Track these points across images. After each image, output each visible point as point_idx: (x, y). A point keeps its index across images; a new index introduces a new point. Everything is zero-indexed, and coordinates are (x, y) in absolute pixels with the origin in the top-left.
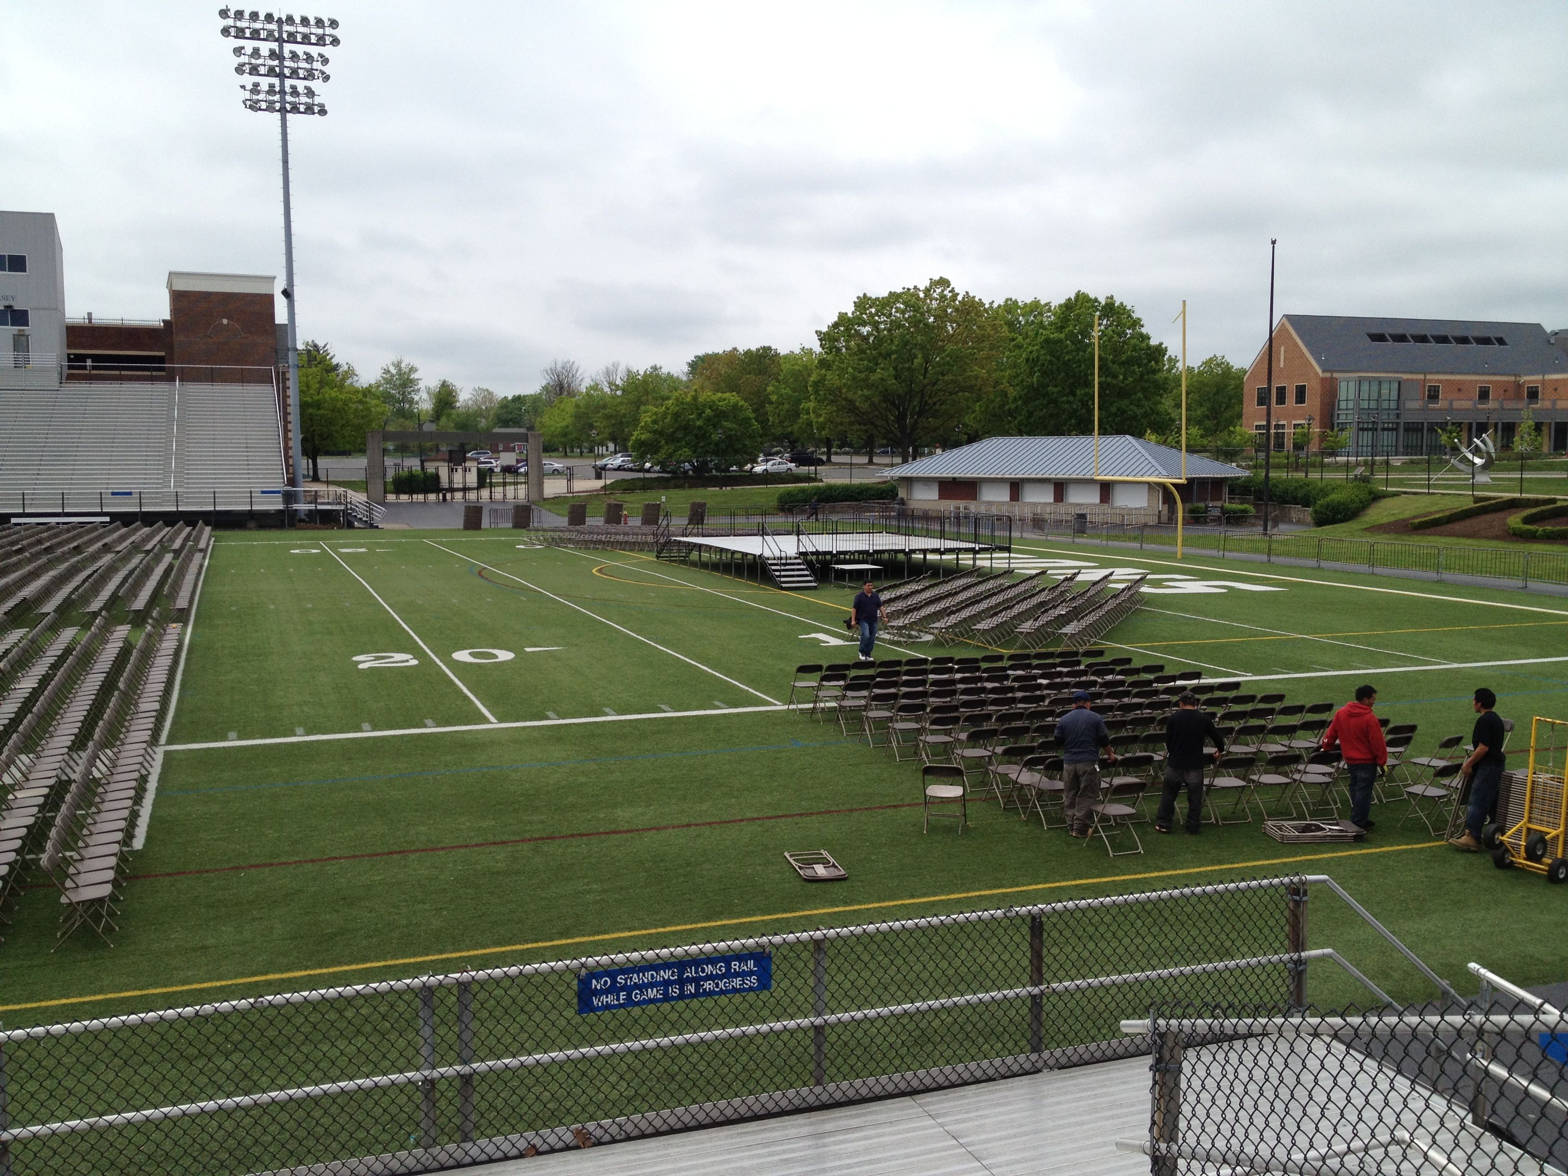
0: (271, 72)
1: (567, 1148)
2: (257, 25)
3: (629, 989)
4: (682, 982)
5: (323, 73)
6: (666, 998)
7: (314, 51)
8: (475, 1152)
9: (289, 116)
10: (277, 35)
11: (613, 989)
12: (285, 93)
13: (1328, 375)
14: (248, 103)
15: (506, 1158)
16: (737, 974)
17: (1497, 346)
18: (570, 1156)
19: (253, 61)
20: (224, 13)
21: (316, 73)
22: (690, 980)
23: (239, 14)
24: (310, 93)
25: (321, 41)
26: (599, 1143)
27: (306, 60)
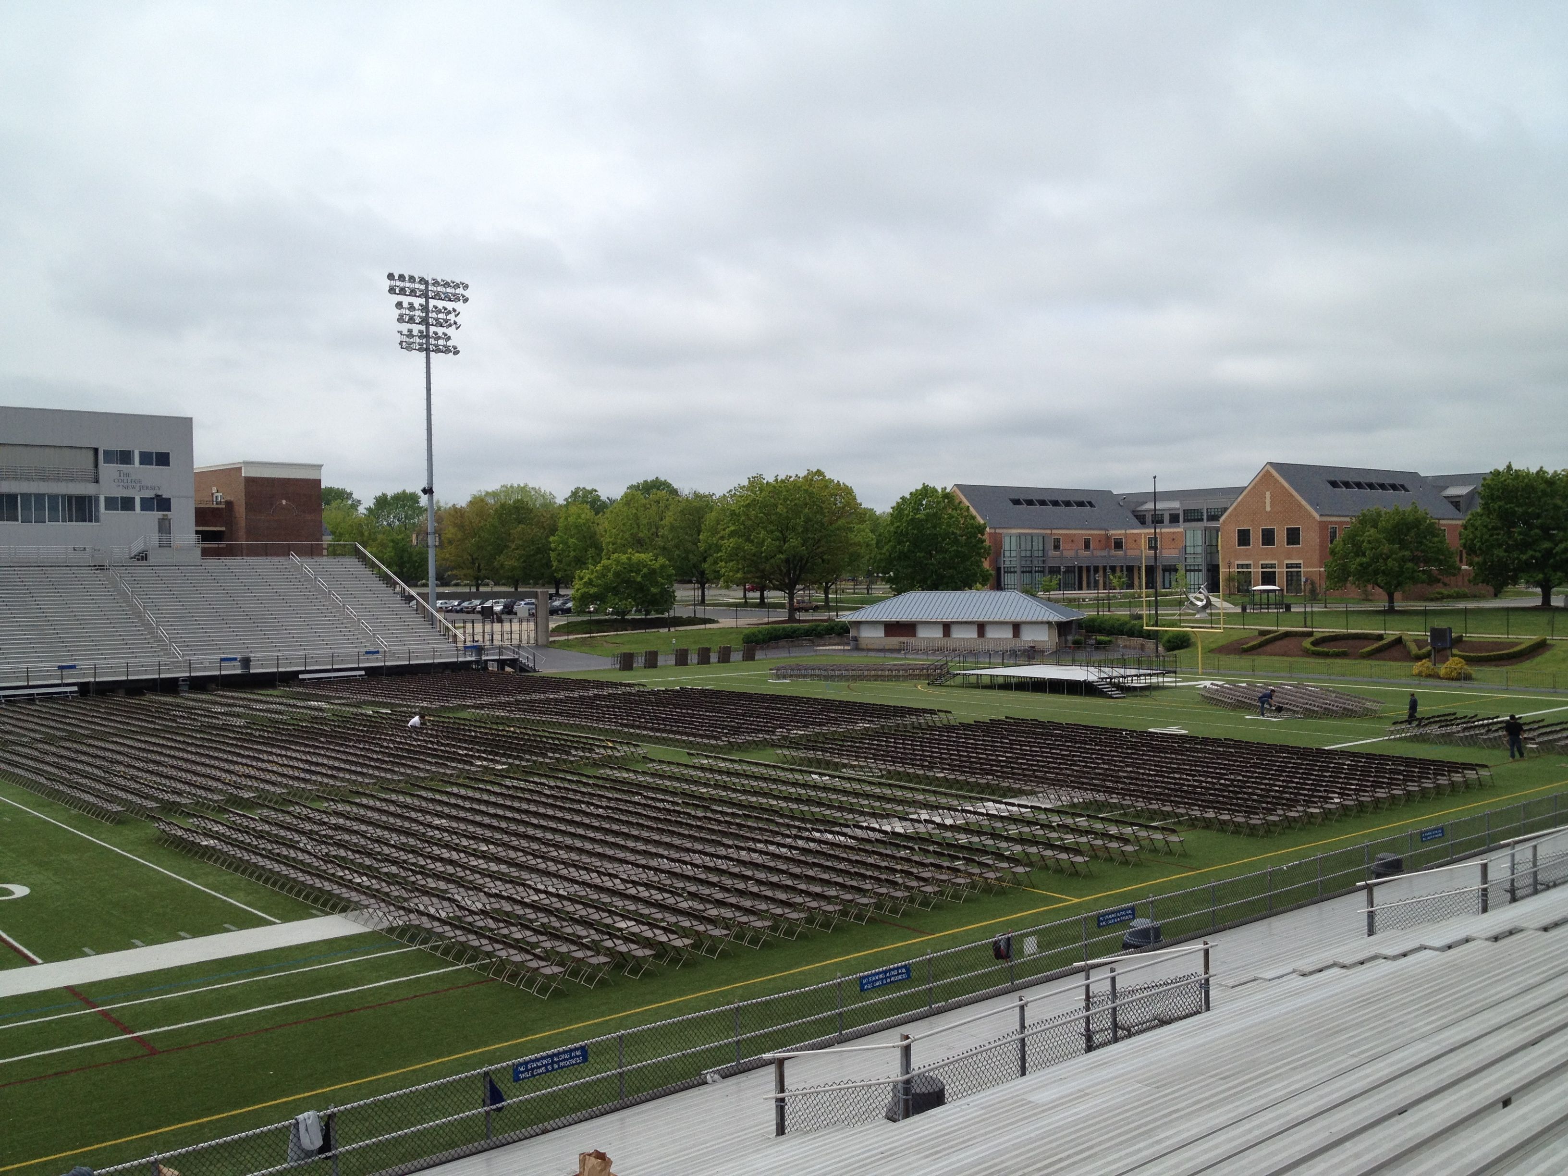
0: (421, 321)
2: (413, 286)
5: (455, 322)
7: (449, 305)
9: (432, 354)
10: (425, 293)
12: (430, 337)
13: (993, 531)
14: (404, 344)
17: (1089, 508)
19: (409, 313)
20: (391, 277)
21: (451, 322)
23: (402, 278)
24: (447, 337)
25: (455, 298)
27: (444, 313)
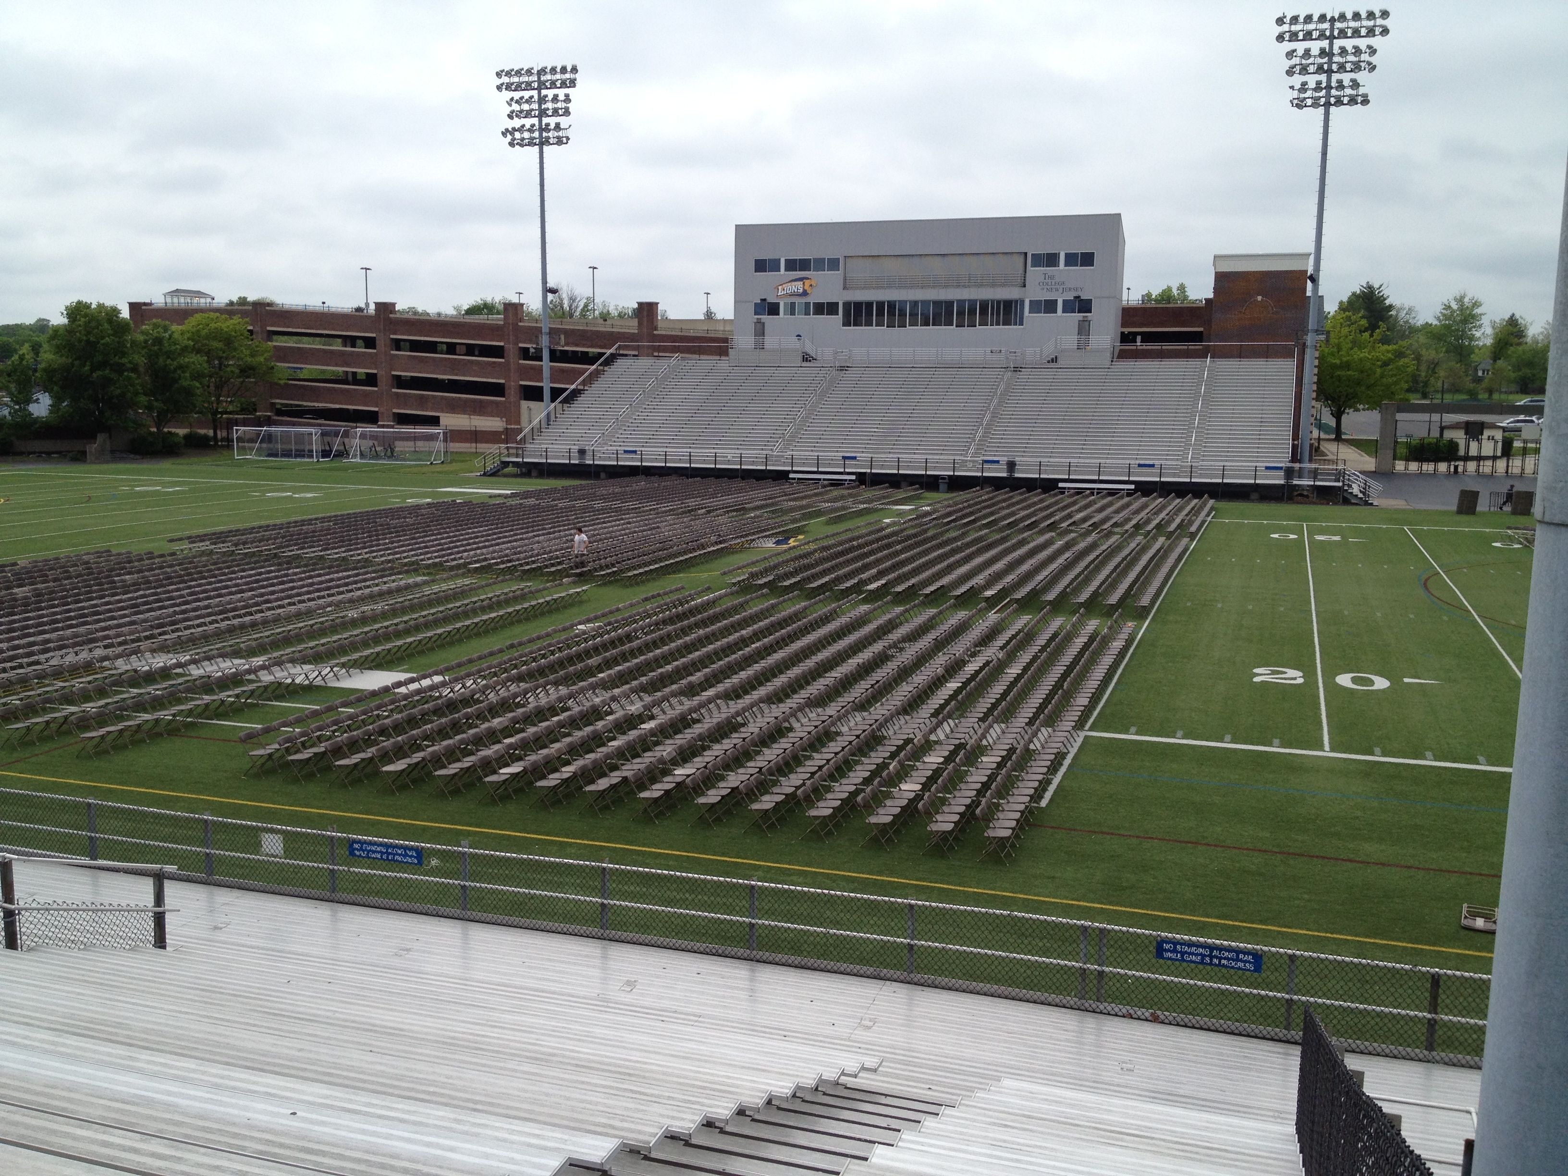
0: (1320, 69)
1: (1147, 1020)
2: (1311, 27)
3: (1183, 953)
4: (1211, 957)
5: (1369, 63)
6: (1202, 962)
7: (1362, 43)
8: (1101, 1007)
10: (1328, 33)
11: (1175, 951)
12: (1332, 88)
14: (1295, 102)
15: (1116, 1015)
16: (1241, 961)
18: (1146, 1023)
19: (1304, 62)
20: (1280, 21)
21: (1363, 64)
22: (1216, 957)
23: (1295, 20)
24: (1355, 84)
25: (1371, 32)
26: (1162, 1022)
27: (1354, 54)
